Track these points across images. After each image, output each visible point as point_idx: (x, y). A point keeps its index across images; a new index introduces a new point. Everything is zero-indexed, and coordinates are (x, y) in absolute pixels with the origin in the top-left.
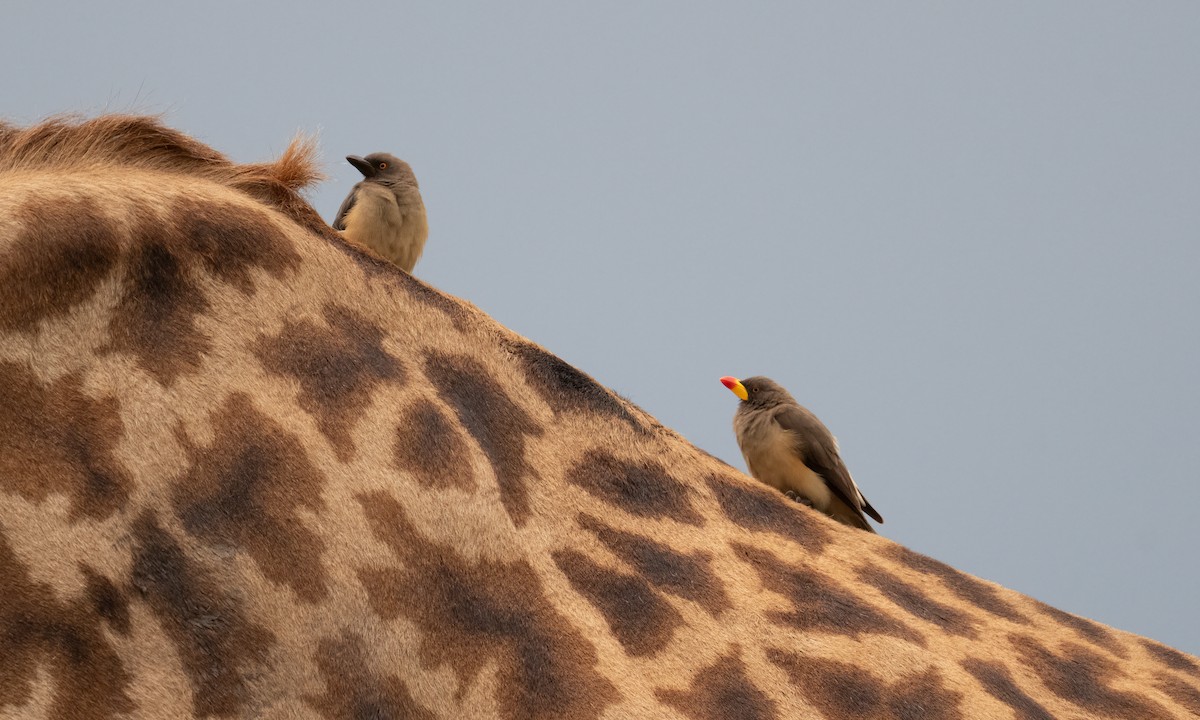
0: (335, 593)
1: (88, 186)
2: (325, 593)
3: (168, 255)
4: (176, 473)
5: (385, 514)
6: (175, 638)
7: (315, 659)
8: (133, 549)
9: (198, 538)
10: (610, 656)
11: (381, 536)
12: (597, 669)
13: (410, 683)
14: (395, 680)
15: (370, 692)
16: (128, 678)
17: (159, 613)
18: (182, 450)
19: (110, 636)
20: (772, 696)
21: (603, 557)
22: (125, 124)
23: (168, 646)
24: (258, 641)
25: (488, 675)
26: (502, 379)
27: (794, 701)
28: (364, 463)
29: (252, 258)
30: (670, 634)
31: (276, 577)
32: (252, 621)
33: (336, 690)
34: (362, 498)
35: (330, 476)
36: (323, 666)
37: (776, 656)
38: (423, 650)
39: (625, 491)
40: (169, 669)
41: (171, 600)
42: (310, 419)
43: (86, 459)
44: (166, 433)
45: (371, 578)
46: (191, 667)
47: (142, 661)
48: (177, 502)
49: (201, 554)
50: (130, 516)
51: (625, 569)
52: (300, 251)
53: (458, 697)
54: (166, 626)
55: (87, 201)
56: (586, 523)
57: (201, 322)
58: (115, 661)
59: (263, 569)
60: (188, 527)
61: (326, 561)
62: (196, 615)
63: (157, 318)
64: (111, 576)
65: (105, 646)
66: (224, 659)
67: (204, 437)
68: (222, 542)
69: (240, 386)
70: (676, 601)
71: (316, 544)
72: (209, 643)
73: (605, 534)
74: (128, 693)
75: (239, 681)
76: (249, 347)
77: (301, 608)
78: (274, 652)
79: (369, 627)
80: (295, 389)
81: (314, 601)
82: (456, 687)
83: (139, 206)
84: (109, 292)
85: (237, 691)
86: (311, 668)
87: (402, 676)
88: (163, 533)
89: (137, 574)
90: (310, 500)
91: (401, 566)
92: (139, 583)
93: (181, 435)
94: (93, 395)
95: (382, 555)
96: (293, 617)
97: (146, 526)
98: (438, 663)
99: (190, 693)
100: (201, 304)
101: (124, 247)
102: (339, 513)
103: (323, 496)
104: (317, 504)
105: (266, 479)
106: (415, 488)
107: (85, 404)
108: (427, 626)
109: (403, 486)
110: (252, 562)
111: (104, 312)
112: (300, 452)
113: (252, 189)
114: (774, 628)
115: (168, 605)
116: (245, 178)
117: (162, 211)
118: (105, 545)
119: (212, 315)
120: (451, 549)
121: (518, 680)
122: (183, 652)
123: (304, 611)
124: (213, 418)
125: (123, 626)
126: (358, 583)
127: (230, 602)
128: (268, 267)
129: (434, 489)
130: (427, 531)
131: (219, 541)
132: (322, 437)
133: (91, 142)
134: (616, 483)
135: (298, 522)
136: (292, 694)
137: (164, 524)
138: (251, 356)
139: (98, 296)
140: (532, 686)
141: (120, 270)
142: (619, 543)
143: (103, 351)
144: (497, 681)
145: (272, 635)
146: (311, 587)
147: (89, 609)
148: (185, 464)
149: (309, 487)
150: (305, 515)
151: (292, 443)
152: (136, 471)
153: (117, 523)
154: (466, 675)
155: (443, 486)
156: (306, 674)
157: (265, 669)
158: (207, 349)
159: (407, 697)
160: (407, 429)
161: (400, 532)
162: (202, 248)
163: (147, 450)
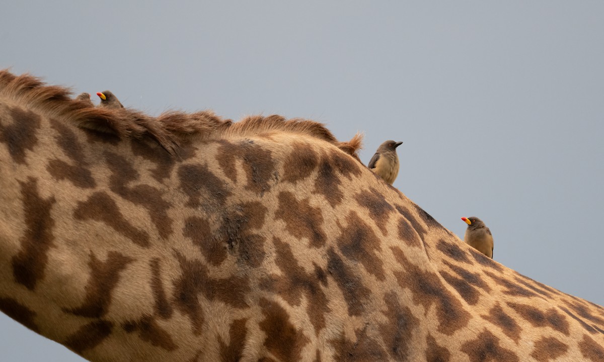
0: (388, 279)
1: (308, 140)
2: (385, 278)
3: (329, 166)
4: (338, 235)
5: (399, 254)
6: (342, 289)
7: (384, 299)
8: (328, 259)
9: (347, 257)
11: (399, 261)
12: (463, 308)
13: (411, 309)
14: (407, 308)
15: (400, 311)
16: (328, 301)
17: (336, 280)
18: (339, 228)
19: (322, 287)
20: (513, 318)
21: (453, 274)
22: (315, 124)
23: (339, 292)
24: (366, 292)
25: (433, 308)
26: (414, 215)
27: (519, 319)
28: (390, 237)
29: (350, 170)
30: (478, 298)
31: (370, 271)
32: (364, 285)
33: (391, 310)
34: (391, 248)
35: (382, 240)
36: (387, 301)
37: (510, 304)
38: (414, 299)
39: (452, 253)
40: (341, 299)
41: (340, 276)
42: (373, 221)
43: (313, 227)
44: (334, 223)
45: (397, 274)
46: (347, 299)
47: (332, 296)
48: (339, 245)
49: (348, 262)
50: (326, 248)
51: (460, 278)
52: (361, 170)
53: (425, 315)
54: (339, 285)
55: (309, 145)
56: (445, 263)
57: (340, 187)
58: (323, 295)
59: (366, 269)
60: (343, 253)
61: (384, 268)
62: (347, 282)
63: (328, 184)
64: (322, 267)
65: (320, 289)
66: (356, 297)
67: (345, 225)
68: (354, 259)
69: (353, 209)
70: (476, 288)
71: (381, 262)
72: (351, 292)
73: (451, 266)
74: (328, 306)
75: (361, 305)
76: (353, 197)
77: (378, 283)
78: (371, 296)
79: (398, 290)
80: (368, 211)
81: (382, 281)
82: (424, 312)
83: (322, 149)
84: (314, 175)
85: (361, 308)
86: (383, 302)
87: (409, 307)
88: (336, 254)
89: (329, 267)
90: (377, 248)
91: (405, 271)
92: (330, 270)
93: (338, 224)
94: (312, 206)
95: (399, 267)
96: (376, 285)
97: (331, 252)
98: (418, 303)
99: (347, 308)
100: (339, 182)
101: (319, 161)
102: (386, 252)
103: (380, 246)
104: (379, 249)
105: (365, 240)
106: (406, 246)
107: (310, 209)
108: (414, 291)
109: (402, 245)
110: (363, 266)
111: (313, 181)
112: (372, 231)
113: (344, 148)
114: (506, 296)
115: (339, 278)
116: (341, 145)
117: (328, 152)
118: (320, 257)
119: (342, 185)
120: (418, 267)
121: (442, 310)
122: (344, 294)
123: (379, 283)
124: (346, 218)
125: (325, 284)
126: (394, 276)
127: (357, 279)
128: (354, 174)
129: (411, 246)
130: (410, 260)
131: (352, 259)
132: (378, 228)
133: (305, 127)
134: (449, 250)
135: (374, 254)
136: (378, 310)
137: (336, 252)
138: (354, 200)
139: (311, 176)
140: (447, 312)
141: (317, 168)
142: (456, 269)
143: (314, 193)
144: (436, 310)
145: (370, 291)
146: (381, 276)
147: (316, 277)
148: (340, 233)
149: (376, 243)
150: (376, 252)
151: (370, 228)
152: (327, 234)
153: (323, 250)
154: (427, 307)
155: (414, 246)
156: (382, 304)
157: (369, 301)
158: (342, 197)
159: (411, 314)
160: (400, 226)
161: (403, 260)
162: (338, 165)
163: (330, 227)
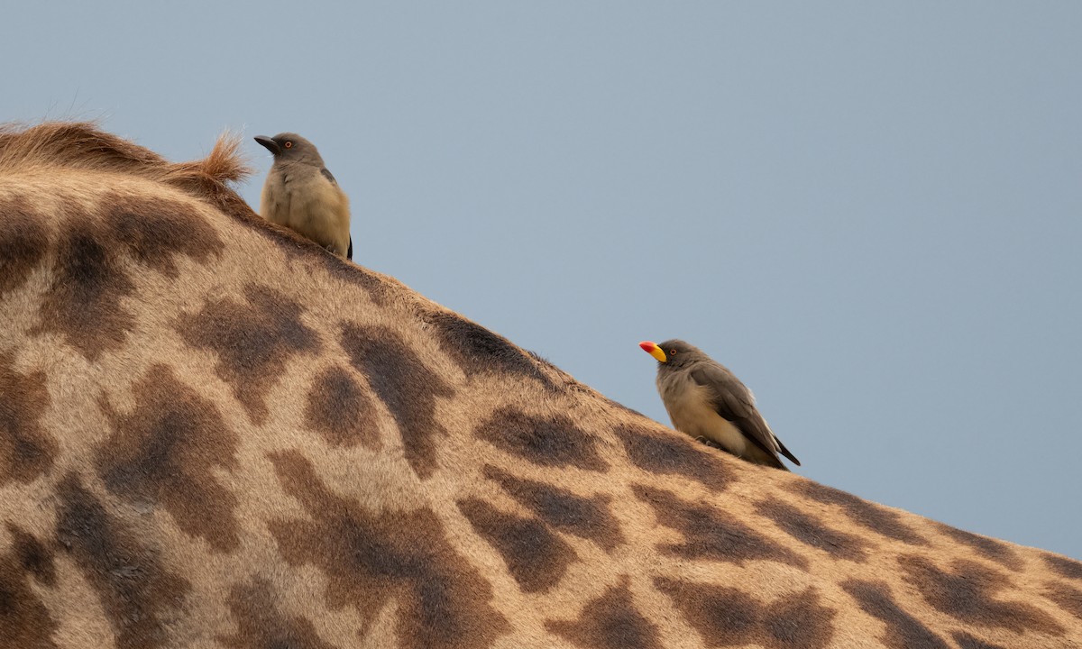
0: (247, 543)
1: (21, 186)
2: (236, 544)
3: (94, 245)
4: (99, 438)
5: (295, 471)
6: (97, 587)
7: (227, 603)
8: (57, 508)
9: (119, 496)
10: (505, 591)
11: (290, 491)
12: (491, 604)
13: (317, 622)
14: (303, 620)
15: (279, 631)
16: (54, 625)
17: (82, 565)
18: (105, 418)
19: (36, 588)
20: (655, 621)
21: (505, 503)
22: (62, 129)
23: (91, 596)
24: (175, 589)
25: (388, 614)
27: (674, 623)
28: (277, 425)
29: (177, 247)
30: (564, 569)
31: (193, 531)
32: (169, 571)
33: (246, 630)
34: (273, 457)
35: (244, 438)
36: (235, 609)
37: (663, 584)
38: (329, 593)
39: (531, 443)
40: (91, 615)
41: (93, 554)
42: (227, 387)
43: (13, 428)
44: (90, 403)
45: (281, 530)
46: (113, 613)
47: (66, 609)
48: (99, 464)
49: (121, 510)
50: (54, 478)
51: (525, 514)
52: (223, 238)
53: (361, 633)
54: (88, 577)
55: (19, 199)
56: (491, 473)
57: (126, 303)
58: (41, 611)
59: (179, 523)
60: (109, 487)
61: (238, 514)
62: (117, 566)
63: (86, 301)
64: (37, 533)
65: (33, 597)
66: (144, 605)
67: (126, 405)
68: (141, 499)
69: (161, 358)
70: (571, 540)
71: (229, 500)
72: (128, 592)
73: (509, 484)
74: (54, 639)
75: (158, 625)
76: (171, 324)
77: (215, 558)
78: (189, 598)
79: (278, 573)
80: (213, 360)
81: (226, 551)
82: (359, 625)
83: (68, 202)
84: (40, 280)
85: (156, 635)
86: (223, 611)
87: (310, 616)
88: (86, 493)
89: (61, 531)
90: (224, 460)
91: (309, 518)
92: (64, 538)
93: (104, 404)
94: (24, 371)
95: (291, 507)
96: (208, 565)
97: (70, 487)
98: (342, 604)
99: (112, 637)
100: (127, 288)
101: (53, 239)
102: (251, 471)
103: (236, 456)
104: (230, 463)
105: (183, 441)
106: (324, 447)
107: (14, 380)
108: (332, 571)
109: (312, 445)
110: (169, 517)
111: (35, 297)
112: (217, 417)
113: (184, 183)
114: (663, 559)
115: (91, 558)
116: (177, 174)
117: (90, 207)
118: (30, 506)
119: (139, 297)
120: (355, 502)
121: (416, 616)
122: (103, 600)
123: (218, 559)
124: (135, 389)
125: (49, 579)
126: (268, 534)
127: (149, 554)
128: (191, 254)
129: (341, 448)
130: (335, 487)
131: (139, 499)
132: (237, 403)
133: (31, 146)
134: (523, 437)
135: (212, 479)
136: (207, 635)
137: (87, 484)
138: (172, 332)
139: (30, 283)
140: (429, 621)
141: (50, 259)
142: (520, 491)
143: (34, 332)
144: (397, 619)
145: (188, 582)
146: (224, 538)
147: (16, 564)
148: (108, 430)
149: (224, 447)
150: (219, 473)
151: (209, 409)
152: (62, 438)
153: (42, 485)
154: (369, 614)
155: (350, 445)
156: (218, 617)
157: (181, 613)
158: (130, 327)
159: (314, 636)
160: (318, 393)
161: (309, 486)
162: (128, 238)
163: (72, 419)
